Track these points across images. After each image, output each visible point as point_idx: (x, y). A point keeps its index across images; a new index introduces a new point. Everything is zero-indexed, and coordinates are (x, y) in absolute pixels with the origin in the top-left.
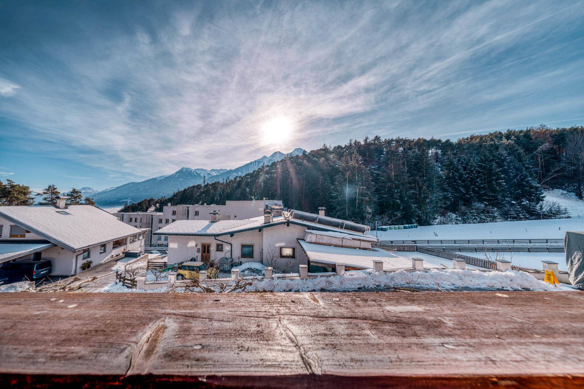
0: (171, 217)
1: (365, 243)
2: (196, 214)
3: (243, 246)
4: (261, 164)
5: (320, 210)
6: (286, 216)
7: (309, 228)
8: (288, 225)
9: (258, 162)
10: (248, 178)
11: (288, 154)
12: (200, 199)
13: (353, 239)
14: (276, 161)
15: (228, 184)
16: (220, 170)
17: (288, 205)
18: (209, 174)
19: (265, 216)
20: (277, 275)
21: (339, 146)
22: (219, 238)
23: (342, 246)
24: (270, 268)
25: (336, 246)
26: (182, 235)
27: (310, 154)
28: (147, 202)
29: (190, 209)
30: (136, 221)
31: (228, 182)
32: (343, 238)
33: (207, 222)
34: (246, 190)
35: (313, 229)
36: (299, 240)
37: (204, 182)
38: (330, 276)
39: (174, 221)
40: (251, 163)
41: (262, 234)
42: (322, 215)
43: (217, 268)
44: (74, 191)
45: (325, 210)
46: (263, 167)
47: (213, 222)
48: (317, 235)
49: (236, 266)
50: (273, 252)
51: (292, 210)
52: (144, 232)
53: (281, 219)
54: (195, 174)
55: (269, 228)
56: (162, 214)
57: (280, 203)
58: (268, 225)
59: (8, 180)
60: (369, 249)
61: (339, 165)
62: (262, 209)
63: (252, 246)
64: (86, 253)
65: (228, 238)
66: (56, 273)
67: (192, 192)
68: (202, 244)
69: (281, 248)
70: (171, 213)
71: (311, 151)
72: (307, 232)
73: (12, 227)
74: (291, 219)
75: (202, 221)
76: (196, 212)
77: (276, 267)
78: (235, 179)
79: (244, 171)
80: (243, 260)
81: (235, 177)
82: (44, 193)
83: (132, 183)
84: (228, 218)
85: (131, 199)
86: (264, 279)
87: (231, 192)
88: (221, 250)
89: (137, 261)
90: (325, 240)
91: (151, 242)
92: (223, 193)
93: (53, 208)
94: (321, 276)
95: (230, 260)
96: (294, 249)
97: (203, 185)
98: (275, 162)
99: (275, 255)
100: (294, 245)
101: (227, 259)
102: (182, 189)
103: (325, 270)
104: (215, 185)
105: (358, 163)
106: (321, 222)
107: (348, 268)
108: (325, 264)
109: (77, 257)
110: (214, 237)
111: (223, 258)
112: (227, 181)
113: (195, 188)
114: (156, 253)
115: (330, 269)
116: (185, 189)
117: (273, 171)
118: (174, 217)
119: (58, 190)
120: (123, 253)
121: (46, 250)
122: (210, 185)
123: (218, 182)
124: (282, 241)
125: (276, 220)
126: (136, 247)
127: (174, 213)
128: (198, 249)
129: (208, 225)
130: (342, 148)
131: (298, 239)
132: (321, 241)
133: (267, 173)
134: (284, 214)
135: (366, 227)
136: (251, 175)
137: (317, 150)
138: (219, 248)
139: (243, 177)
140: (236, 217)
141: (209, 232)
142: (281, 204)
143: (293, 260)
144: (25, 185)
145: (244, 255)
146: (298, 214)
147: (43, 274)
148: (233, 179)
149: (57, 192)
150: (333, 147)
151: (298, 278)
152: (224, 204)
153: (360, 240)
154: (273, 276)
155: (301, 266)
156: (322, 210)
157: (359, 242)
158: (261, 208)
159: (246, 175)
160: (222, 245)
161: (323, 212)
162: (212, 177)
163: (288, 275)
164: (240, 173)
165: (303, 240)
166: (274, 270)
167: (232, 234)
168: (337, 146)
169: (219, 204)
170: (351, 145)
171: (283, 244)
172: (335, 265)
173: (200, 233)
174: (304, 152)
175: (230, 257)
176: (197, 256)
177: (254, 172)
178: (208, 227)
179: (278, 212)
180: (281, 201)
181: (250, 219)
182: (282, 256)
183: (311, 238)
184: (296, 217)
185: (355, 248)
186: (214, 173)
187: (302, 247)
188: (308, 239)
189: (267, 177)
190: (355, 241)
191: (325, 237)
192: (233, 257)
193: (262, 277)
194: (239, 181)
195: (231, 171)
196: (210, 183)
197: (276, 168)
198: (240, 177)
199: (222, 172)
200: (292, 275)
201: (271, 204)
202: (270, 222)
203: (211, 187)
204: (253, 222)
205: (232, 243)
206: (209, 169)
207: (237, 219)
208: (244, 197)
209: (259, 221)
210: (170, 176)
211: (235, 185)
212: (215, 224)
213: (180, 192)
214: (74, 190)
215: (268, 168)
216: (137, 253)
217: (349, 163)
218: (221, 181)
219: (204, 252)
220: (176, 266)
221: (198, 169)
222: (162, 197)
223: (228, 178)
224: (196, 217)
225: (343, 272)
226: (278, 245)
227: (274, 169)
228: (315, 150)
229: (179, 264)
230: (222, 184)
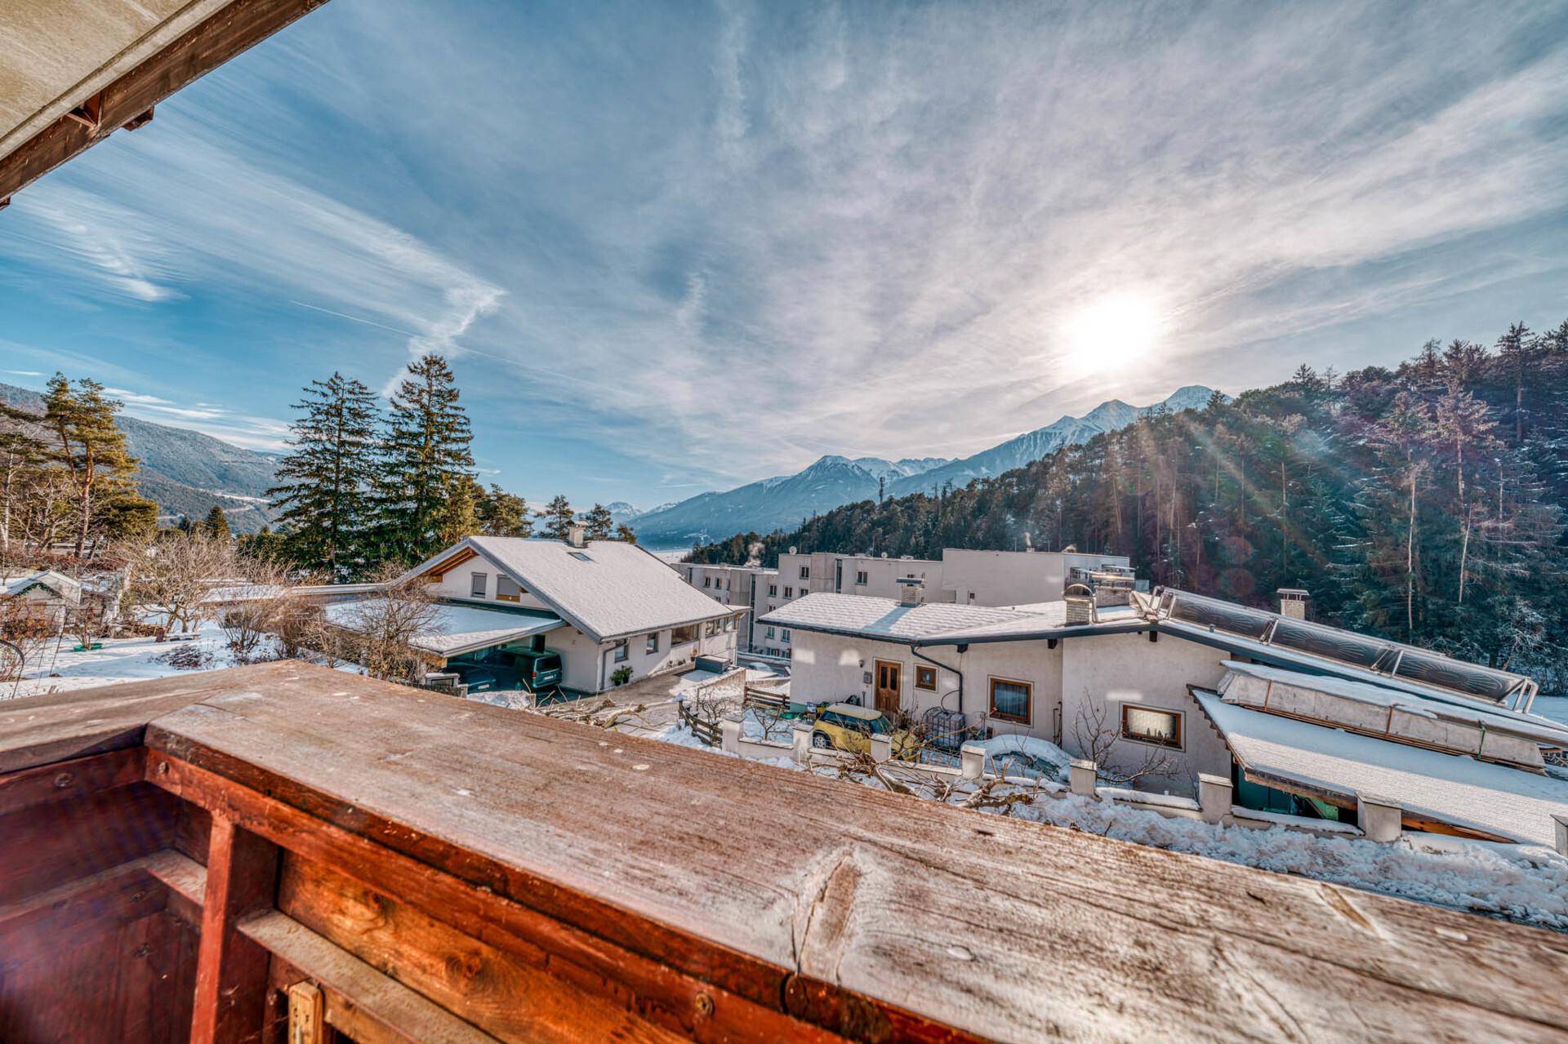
0: (797, 584)
1: (1507, 741)
2: (860, 581)
3: (997, 684)
4: (1055, 443)
5: (1282, 596)
6: (1145, 608)
7: (1237, 654)
8: (1153, 638)
9: (1045, 435)
10: (1010, 485)
11: (1150, 408)
12: (870, 540)
13: (1441, 717)
14: (1108, 431)
15: (947, 502)
16: (926, 460)
17: (1151, 573)
18: (894, 471)
19: (1069, 602)
20: (1113, 790)
21: (1371, 369)
22: (924, 651)
23: (1386, 738)
24: (1087, 764)
25: (1353, 731)
26: (824, 631)
27: (1237, 403)
28: (741, 541)
29: (844, 566)
30: (718, 585)
31: (949, 495)
32: (1391, 708)
33: (890, 605)
34: (1005, 520)
35: (1254, 662)
36: (1195, 692)
37: (881, 495)
38: (1330, 835)
39: (804, 592)
40: (1020, 440)
41: (1061, 656)
42: (1292, 614)
43: (921, 736)
44: (599, 511)
45: (1304, 598)
46: (1060, 450)
47: (907, 605)
48: (1270, 682)
49: (976, 738)
50: (1099, 716)
51: (1167, 591)
52: (736, 616)
53: (1126, 616)
54: (857, 472)
55: (1086, 640)
56: (776, 573)
57: (1123, 563)
58: (1079, 631)
59: (493, 486)
60: (1532, 769)
61: (1371, 441)
62: (1057, 580)
63: (1026, 688)
64: (621, 649)
65: (949, 655)
66: (569, 682)
67: (850, 519)
68: (878, 663)
69: (1126, 709)
70: (798, 572)
71: (1245, 395)
72: (1228, 669)
73: (500, 578)
74: (1165, 619)
75: (875, 599)
76: (860, 573)
77: (1109, 763)
78: (968, 486)
79: (998, 462)
80: (996, 724)
81: (969, 481)
82: (548, 513)
83: (710, 494)
84: (952, 598)
85: (708, 533)
86: (1068, 794)
87: (957, 524)
88: (931, 686)
89: (722, 682)
90: (1307, 704)
91: (751, 640)
92: (934, 525)
93: (563, 545)
94: (1288, 828)
95: (956, 718)
96: (1175, 719)
97: (878, 503)
98: (1102, 435)
99: (1104, 727)
100: (1179, 704)
101: (947, 713)
102: (823, 513)
103: (1307, 809)
104: (911, 504)
105: (1467, 431)
106: (1285, 637)
107: (1414, 822)
108: (1306, 787)
109: (605, 653)
110: (909, 647)
111: (935, 709)
112: (945, 492)
113: (858, 511)
114: (762, 669)
115: (1332, 811)
116: (831, 513)
117: (1097, 462)
118: (805, 584)
119: (570, 507)
120: (693, 659)
121: (553, 631)
122: (897, 503)
123: (920, 496)
124: (1130, 687)
125: (1108, 617)
126: (720, 647)
127: (805, 573)
128: (866, 673)
129: (892, 613)
130: (1387, 377)
131: (1191, 688)
132: (1288, 707)
133: (1074, 468)
134: (1136, 601)
135: (1513, 679)
136: (1020, 475)
137: (1271, 389)
138: (926, 679)
139: (996, 480)
140: (972, 596)
141: (895, 630)
142: (1127, 568)
143: (1170, 753)
144: (519, 496)
145: (999, 712)
146: (1192, 606)
147: (548, 681)
148: (964, 487)
149: (568, 511)
150: (1343, 375)
151: (1195, 815)
152: (939, 558)
153: (1478, 725)
154: (1099, 790)
155: (1204, 777)
156: (1293, 597)
157: (1477, 732)
158: (1054, 574)
159: (1004, 476)
160: (933, 672)
161: (1299, 606)
162: (903, 480)
163: (1151, 797)
164: (984, 470)
165: (1214, 692)
166: (1103, 774)
167: (962, 645)
168: (1361, 368)
169: (922, 557)
170: (1431, 362)
171: (1134, 697)
172: (1354, 800)
173: (871, 631)
174: (1217, 397)
175: (956, 708)
176: (864, 693)
177: (1030, 465)
178: (892, 618)
179: (1115, 592)
180: (1127, 560)
181: (1018, 608)
182: (1129, 734)
183: (1245, 689)
184: (1184, 613)
185: (1454, 752)
186: (907, 469)
187: (1208, 716)
188: (1232, 693)
189: (1074, 482)
190: (1451, 726)
191: (1306, 693)
192: (965, 711)
193: (1062, 787)
194: (984, 492)
195: (958, 464)
196: (897, 498)
197: (1108, 454)
198: (985, 481)
199: (931, 466)
200: (1167, 799)
201: (1090, 565)
202: (1087, 623)
203: (899, 509)
204: (1029, 615)
205: (963, 670)
206: (893, 458)
207: (976, 604)
208: (999, 541)
209: (1052, 615)
210: (794, 478)
211: (971, 504)
212: (912, 610)
213: (819, 519)
214: (598, 507)
215: (1077, 455)
216: (721, 664)
217: (1424, 428)
218: (929, 493)
219: (884, 685)
220: (810, 709)
221: (864, 459)
222: (776, 532)
223: (949, 484)
224: (860, 588)
225: (1392, 831)
226: (1116, 696)
227: (1101, 457)
228: (1263, 387)
229: (818, 706)
230: (930, 500)
